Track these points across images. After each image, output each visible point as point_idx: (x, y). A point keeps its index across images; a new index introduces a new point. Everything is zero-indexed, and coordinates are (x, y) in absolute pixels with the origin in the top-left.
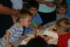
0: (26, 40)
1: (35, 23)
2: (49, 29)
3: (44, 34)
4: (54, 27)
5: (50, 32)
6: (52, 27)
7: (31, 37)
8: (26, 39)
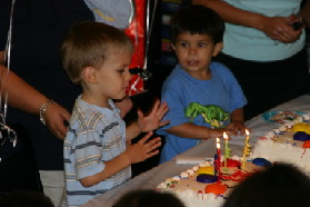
0: (176, 182)
1: (205, 109)
2: (277, 131)
3: (254, 156)
4: (300, 124)
5: (283, 146)
6: (292, 123)
7: (195, 169)
8: (176, 178)
